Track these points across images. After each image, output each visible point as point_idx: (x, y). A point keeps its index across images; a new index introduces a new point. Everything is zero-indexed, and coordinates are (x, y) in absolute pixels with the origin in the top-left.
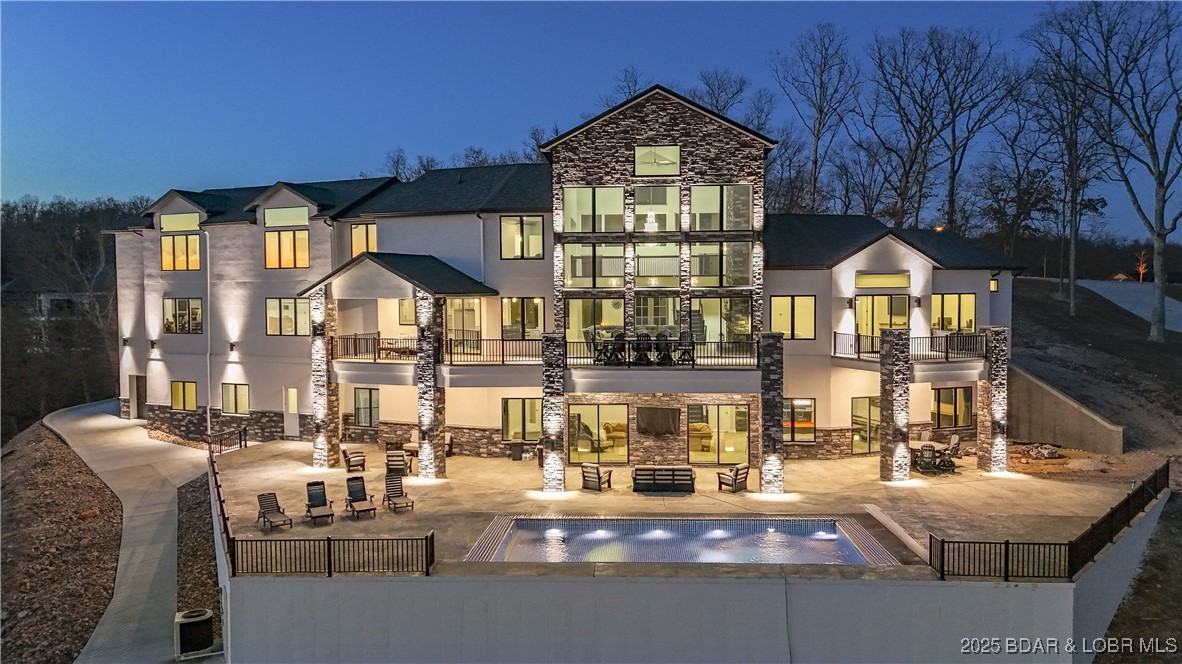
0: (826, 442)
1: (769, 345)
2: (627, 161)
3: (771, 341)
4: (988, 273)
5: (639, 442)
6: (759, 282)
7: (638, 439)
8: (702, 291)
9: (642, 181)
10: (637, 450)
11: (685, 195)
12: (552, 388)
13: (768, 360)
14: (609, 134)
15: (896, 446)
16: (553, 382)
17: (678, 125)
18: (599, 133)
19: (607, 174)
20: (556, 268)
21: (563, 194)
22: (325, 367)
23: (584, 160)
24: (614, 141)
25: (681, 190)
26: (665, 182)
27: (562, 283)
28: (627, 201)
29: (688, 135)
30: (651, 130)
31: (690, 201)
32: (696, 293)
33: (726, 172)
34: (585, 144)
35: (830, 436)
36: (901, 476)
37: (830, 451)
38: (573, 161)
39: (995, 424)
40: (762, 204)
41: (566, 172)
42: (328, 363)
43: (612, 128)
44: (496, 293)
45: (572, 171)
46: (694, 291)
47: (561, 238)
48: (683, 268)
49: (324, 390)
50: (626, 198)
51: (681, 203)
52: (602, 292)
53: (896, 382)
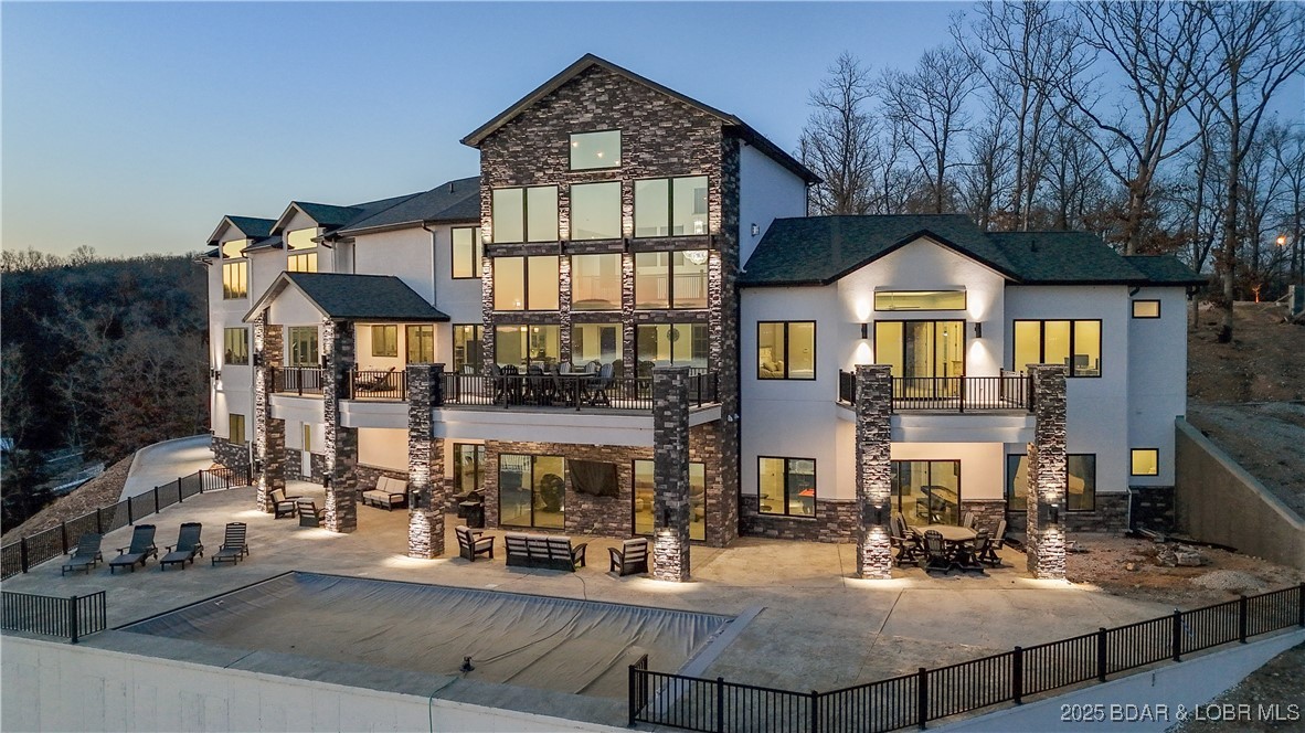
0: (830, 519)
1: (662, 383)
2: (561, 152)
3: (665, 377)
4: (1124, 292)
5: (575, 504)
6: (716, 302)
7: (574, 500)
8: (648, 314)
9: (578, 176)
10: (573, 513)
11: (627, 192)
12: (418, 431)
13: (661, 403)
14: (540, 120)
15: (868, 530)
16: (419, 424)
17: (619, 103)
18: (530, 120)
19: (539, 169)
20: (485, 287)
21: (492, 197)
22: (264, 400)
23: (515, 155)
24: (547, 128)
25: (622, 185)
26: (604, 175)
27: (491, 305)
28: (561, 203)
29: (630, 114)
30: (587, 112)
31: (633, 200)
32: (641, 317)
33: (675, 160)
34: (515, 135)
35: (835, 510)
36: (878, 573)
37: (835, 532)
38: (502, 156)
39: (1044, 506)
40: (719, 200)
41: (495, 169)
42: (267, 396)
43: (544, 113)
44: (446, 319)
45: (501, 169)
46: (638, 314)
47: (490, 251)
48: (625, 286)
49: (263, 426)
50: (559, 199)
51: (623, 202)
52: (534, 315)
53: (867, 440)
